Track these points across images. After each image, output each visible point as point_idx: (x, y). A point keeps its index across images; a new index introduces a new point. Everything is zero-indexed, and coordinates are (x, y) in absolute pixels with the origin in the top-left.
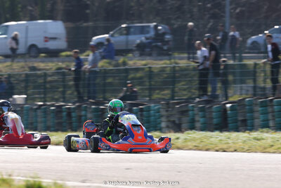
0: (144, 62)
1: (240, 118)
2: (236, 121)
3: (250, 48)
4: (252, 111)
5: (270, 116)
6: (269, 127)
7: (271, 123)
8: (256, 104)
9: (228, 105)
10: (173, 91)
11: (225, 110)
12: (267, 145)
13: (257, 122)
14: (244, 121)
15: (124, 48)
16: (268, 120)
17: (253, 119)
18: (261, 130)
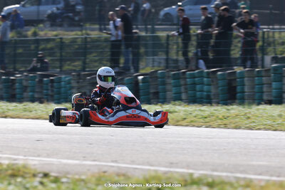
0: (55, 33)
1: (152, 91)
2: (148, 93)
3: (163, 20)
4: (164, 84)
5: (183, 89)
6: (181, 100)
7: (184, 96)
8: (169, 77)
9: (140, 78)
10: (84, 63)
11: (137, 82)
12: (179, 118)
13: (169, 95)
14: (156, 94)
15: (35, 18)
16: (180, 93)
17: (165, 91)
18: (173, 102)
